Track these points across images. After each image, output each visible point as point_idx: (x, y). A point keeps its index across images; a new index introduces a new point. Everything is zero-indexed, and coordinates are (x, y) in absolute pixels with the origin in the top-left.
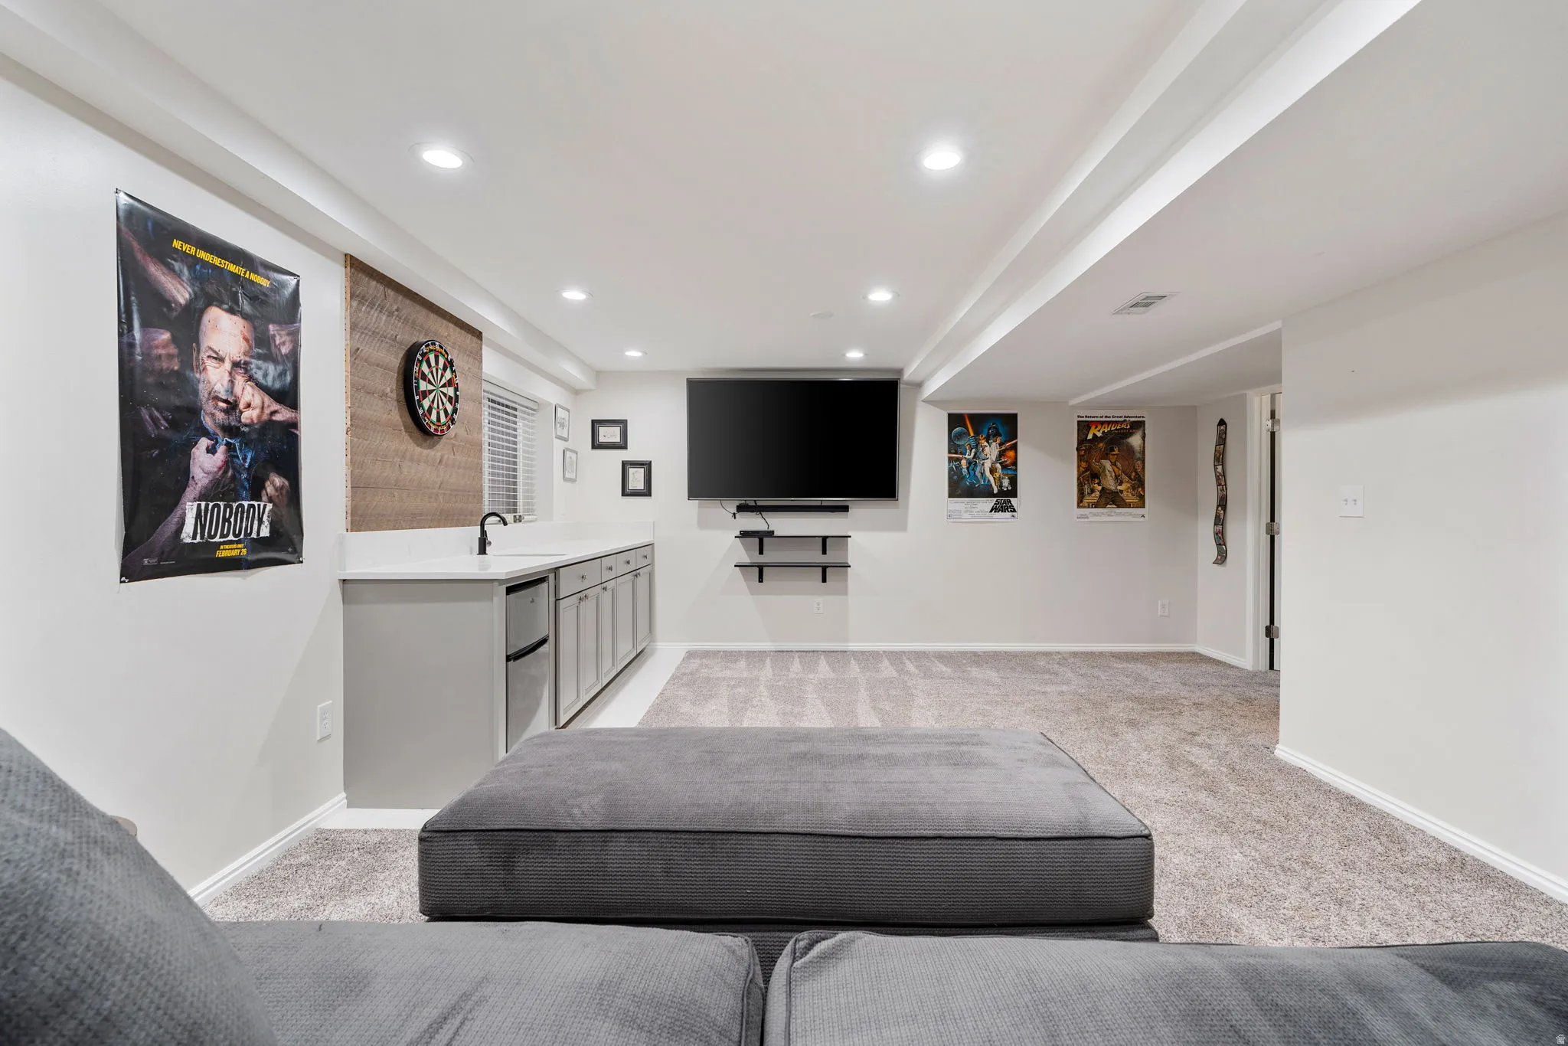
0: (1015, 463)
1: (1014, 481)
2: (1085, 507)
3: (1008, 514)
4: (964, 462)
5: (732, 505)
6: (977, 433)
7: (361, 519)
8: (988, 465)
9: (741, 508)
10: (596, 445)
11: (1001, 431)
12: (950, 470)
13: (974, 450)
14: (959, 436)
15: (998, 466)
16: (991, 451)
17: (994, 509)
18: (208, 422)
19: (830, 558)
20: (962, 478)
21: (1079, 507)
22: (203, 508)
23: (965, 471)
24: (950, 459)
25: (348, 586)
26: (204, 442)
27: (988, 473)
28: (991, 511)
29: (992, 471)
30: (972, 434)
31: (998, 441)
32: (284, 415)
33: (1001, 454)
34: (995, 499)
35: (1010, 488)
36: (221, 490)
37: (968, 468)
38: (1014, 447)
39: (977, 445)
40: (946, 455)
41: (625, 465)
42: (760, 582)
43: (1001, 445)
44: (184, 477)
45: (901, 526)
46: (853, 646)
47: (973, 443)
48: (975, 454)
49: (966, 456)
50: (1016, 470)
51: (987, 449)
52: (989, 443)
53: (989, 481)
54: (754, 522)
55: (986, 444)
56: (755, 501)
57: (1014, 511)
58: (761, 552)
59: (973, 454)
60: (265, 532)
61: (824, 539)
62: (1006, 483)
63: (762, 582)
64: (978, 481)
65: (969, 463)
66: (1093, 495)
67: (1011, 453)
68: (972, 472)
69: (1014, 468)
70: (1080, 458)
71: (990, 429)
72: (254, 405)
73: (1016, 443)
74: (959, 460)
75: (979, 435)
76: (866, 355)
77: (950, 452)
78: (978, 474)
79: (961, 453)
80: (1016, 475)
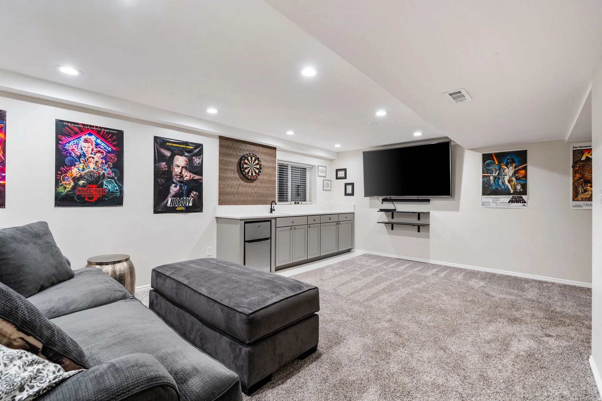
0: (525, 176)
1: (524, 186)
2: (579, 201)
3: (520, 204)
4: (491, 178)
5: (381, 198)
6: (500, 162)
7: (221, 202)
8: (507, 178)
9: (384, 200)
10: (337, 178)
11: (515, 159)
12: (484, 182)
13: (498, 171)
14: (488, 165)
15: (514, 179)
16: (509, 171)
17: (511, 201)
18: (175, 181)
19: (422, 221)
20: (490, 185)
21: (574, 200)
22: (173, 199)
23: (492, 182)
24: (483, 177)
25: (218, 219)
26: (173, 185)
27: (507, 182)
28: (509, 202)
29: (510, 181)
30: (497, 163)
31: (514, 166)
32: (197, 177)
33: (515, 173)
34: (512, 196)
35: (522, 190)
36: (179, 195)
37: (494, 181)
38: (525, 168)
39: (500, 169)
40: (481, 174)
41: (346, 185)
42: (392, 230)
43: (515, 167)
44: (168, 192)
45: (456, 208)
46: (432, 261)
47: (497, 167)
48: (499, 173)
49: (493, 175)
50: (526, 180)
51: (507, 170)
52: (507, 167)
53: (507, 186)
54: (389, 206)
55: (506, 167)
56: (390, 197)
57: (525, 202)
58: (393, 218)
59: (497, 173)
60: (191, 204)
61: (419, 214)
62: (519, 187)
63: (393, 230)
64: (501, 187)
65: (495, 178)
66: (586, 193)
67: (523, 172)
68: (496, 183)
69: (525, 179)
70: (575, 172)
71: (508, 159)
72: (187, 175)
73: (526, 166)
74: (489, 176)
75: (501, 163)
76: (423, 134)
77: (483, 173)
78: (500, 183)
79: (490, 173)
80: (526, 183)
